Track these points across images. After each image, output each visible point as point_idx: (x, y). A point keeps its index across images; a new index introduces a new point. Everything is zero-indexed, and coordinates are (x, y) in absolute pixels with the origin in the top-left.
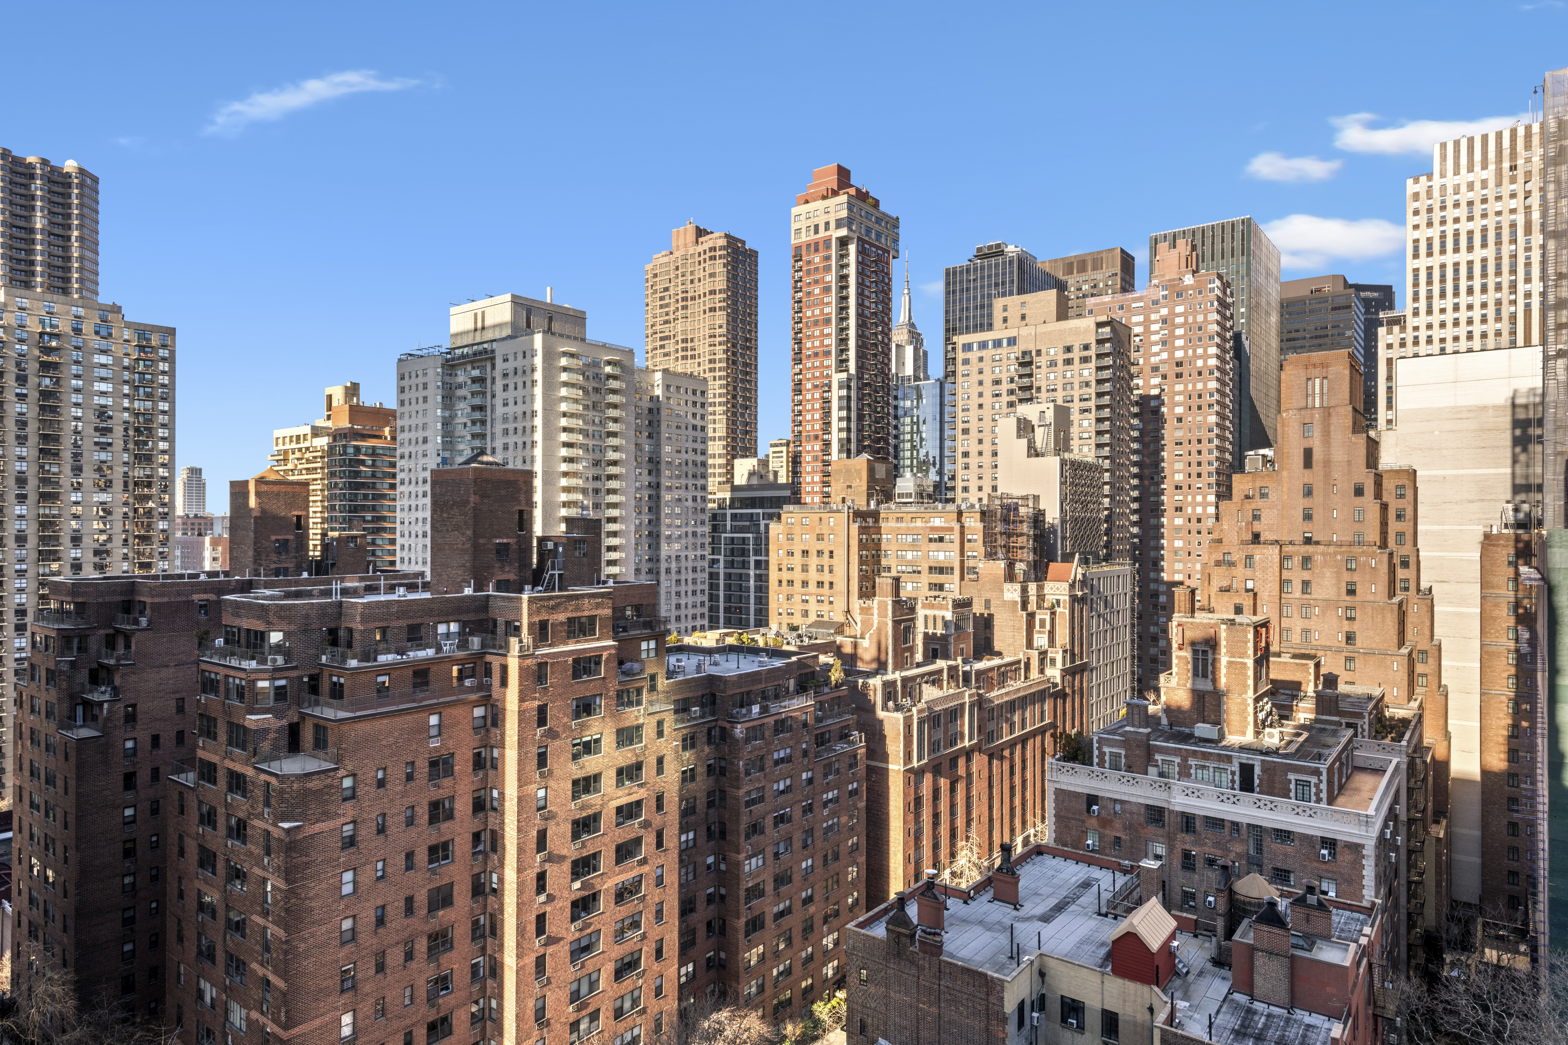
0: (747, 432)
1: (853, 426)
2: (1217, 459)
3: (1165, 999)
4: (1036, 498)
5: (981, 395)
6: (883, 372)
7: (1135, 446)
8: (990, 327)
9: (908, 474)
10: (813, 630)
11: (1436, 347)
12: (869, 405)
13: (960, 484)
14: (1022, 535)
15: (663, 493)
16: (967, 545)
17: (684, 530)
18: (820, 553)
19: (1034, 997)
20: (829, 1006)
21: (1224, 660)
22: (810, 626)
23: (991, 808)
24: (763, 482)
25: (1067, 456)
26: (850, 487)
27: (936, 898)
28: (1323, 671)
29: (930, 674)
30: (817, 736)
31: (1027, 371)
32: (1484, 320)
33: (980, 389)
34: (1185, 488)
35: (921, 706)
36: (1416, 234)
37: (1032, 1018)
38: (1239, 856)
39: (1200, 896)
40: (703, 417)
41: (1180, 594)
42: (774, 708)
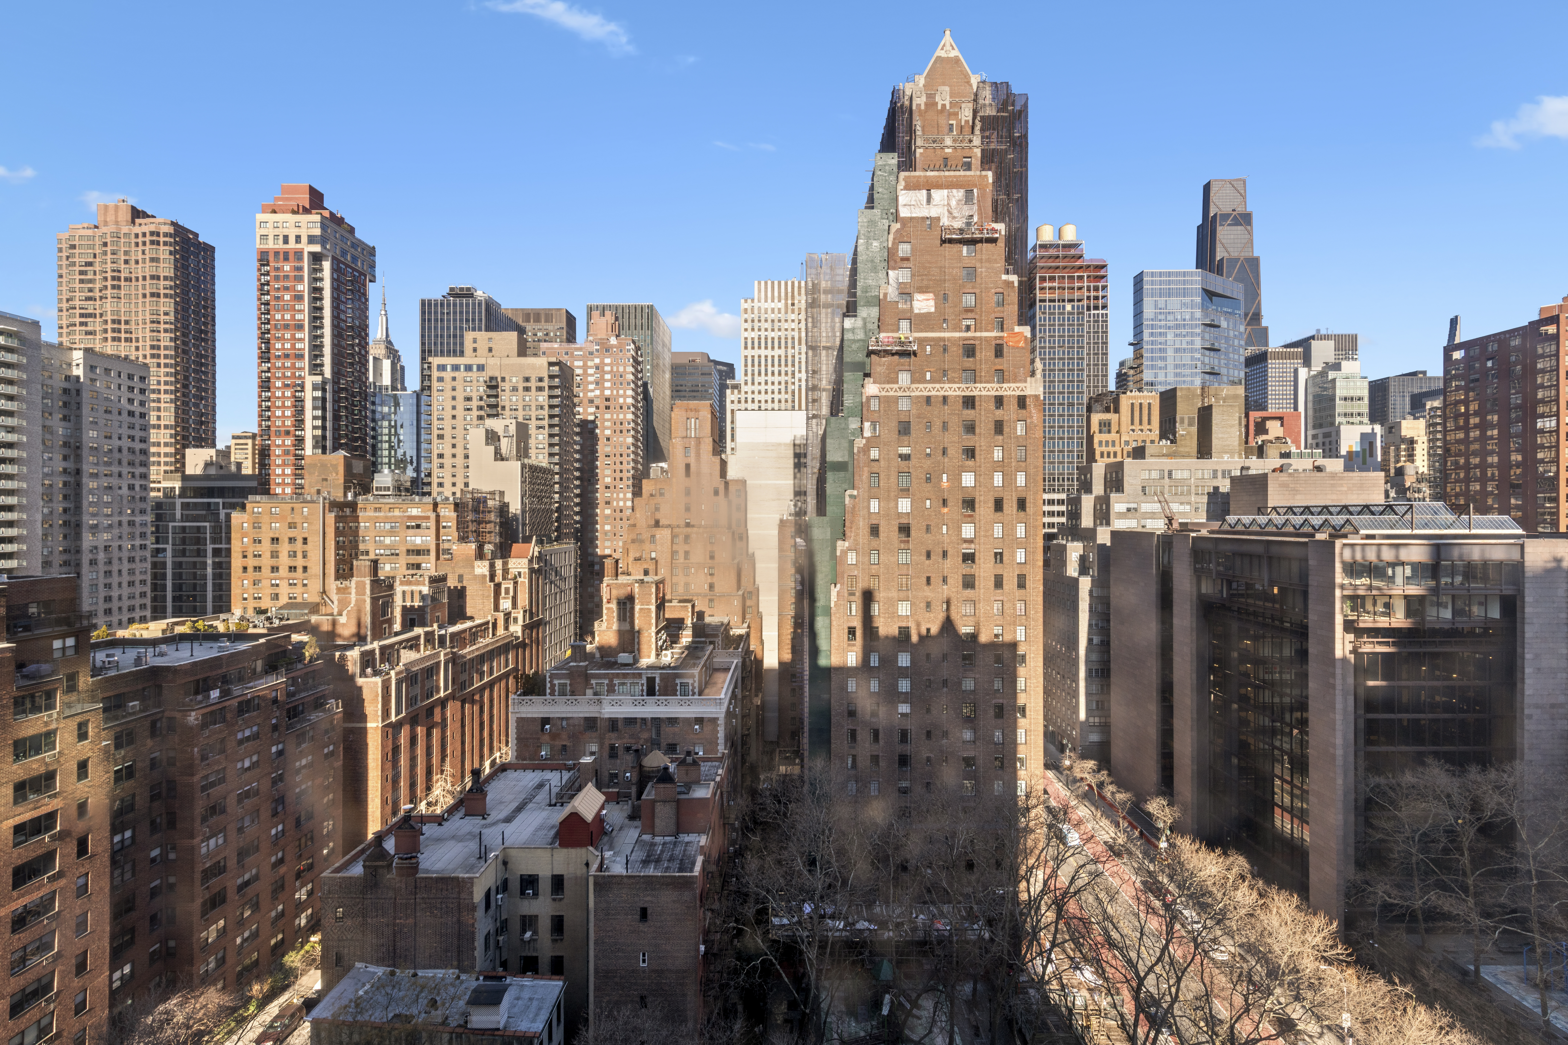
0: (202, 423)
1: (329, 424)
2: (633, 468)
3: (597, 853)
4: (502, 493)
5: (454, 408)
6: (360, 380)
7: (577, 456)
8: (462, 354)
9: (386, 471)
10: (285, 612)
11: (756, 406)
12: (346, 407)
13: (435, 481)
14: (490, 522)
15: (85, 480)
16: (442, 531)
17: (116, 519)
18: (292, 540)
19: (499, 883)
20: (302, 952)
21: (637, 607)
22: (281, 608)
23: (463, 743)
24: (222, 472)
25: (526, 461)
26: (326, 480)
27: (412, 827)
28: (696, 609)
29: (408, 640)
30: (288, 710)
31: (494, 392)
32: (780, 393)
33: (454, 403)
34: (612, 488)
35: (398, 669)
36: (746, 334)
37: (497, 900)
38: (646, 741)
39: (621, 774)
40: (142, 404)
41: (608, 563)
42: (236, 690)
